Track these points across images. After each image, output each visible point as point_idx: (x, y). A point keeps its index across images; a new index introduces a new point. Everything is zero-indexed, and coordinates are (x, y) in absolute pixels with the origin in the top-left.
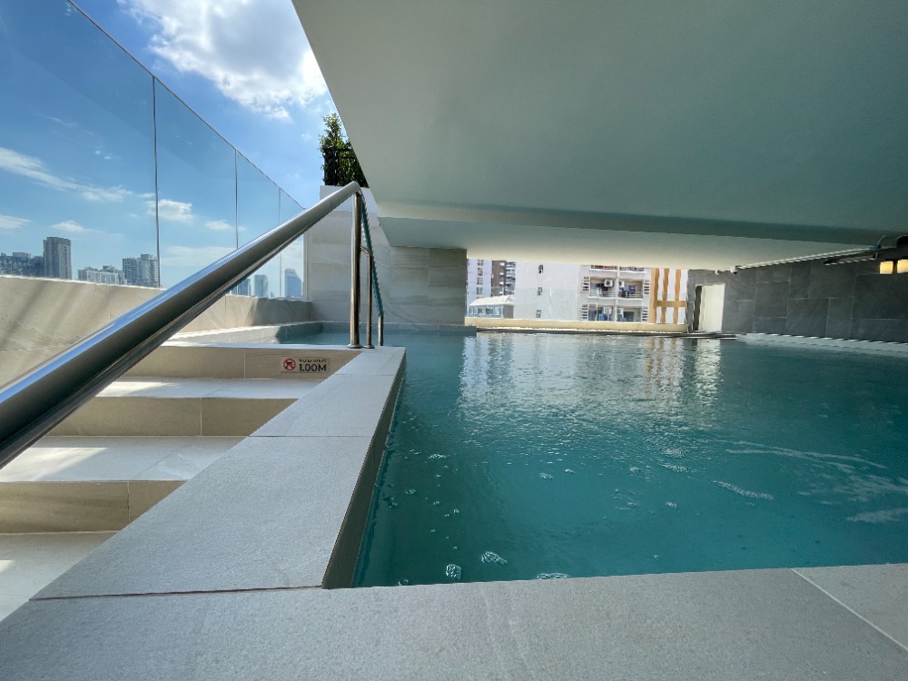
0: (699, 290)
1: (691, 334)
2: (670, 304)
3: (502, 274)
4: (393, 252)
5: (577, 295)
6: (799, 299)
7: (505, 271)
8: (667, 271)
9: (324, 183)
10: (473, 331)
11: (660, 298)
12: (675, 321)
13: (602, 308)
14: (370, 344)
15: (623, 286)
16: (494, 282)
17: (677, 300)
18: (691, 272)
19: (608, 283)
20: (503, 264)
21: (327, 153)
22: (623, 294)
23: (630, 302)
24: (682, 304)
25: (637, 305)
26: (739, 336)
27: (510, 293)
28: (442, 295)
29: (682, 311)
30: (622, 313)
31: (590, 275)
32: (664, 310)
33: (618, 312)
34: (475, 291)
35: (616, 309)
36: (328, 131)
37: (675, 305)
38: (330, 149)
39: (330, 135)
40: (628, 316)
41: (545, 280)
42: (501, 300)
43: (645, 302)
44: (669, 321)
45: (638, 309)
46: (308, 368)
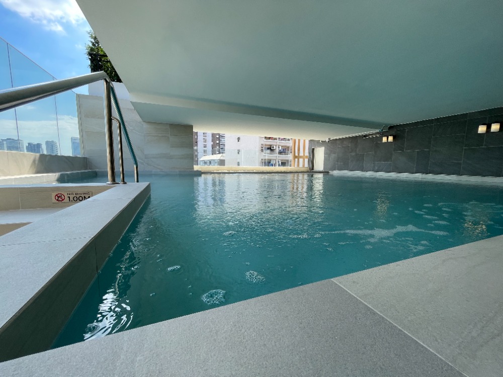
0: (313, 149)
1: (311, 171)
2: (301, 157)
3: (218, 142)
4: (145, 126)
5: (257, 154)
6: (353, 154)
7: (219, 140)
8: (299, 140)
10: (199, 174)
11: (297, 155)
12: (304, 165)
13: (271, 160)
14: (123, 181)
15: (280, 149)
16: (213, 147)
17: (304, 155)
18: (311, 141)
19: (273, 147)
20: (218, 136)
21: (92, 57)
22: (280, 153)
23: (284, 157)
24: (306, 157)
25: (287, 159)
26: (331, 173)
27: (223, 153)
28: (178, 152)
29: (306, 160)
30: (280, 163)
31: (264, 143)
32: (298, 159)
33: (279, 162)
34: (203, 151)
35: (277, 160)
36: (92, 42)
37: (303, 158)
38: (95, 55)
39: (93, 45)
41: (242, 145)
42: (217, 157)
43: (290, 157)
44: (301, 165)
45: (288, 161)
46: (75, 199)
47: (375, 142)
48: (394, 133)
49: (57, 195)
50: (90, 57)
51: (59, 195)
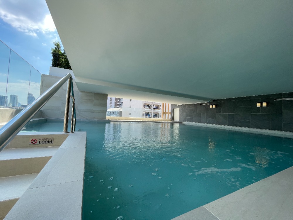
0: (174, 109)
1: (172, 122)
2: (167, 113)
3: (118, 101)
4: (80, 93)
5: (141, 109)
6: (195, 113)
8: (166, 104)
9: (52, 66)
10: (109, 122)
11: (164, 112)
12: (168, 118)
14: (72, 131)
15: (154, 106)
16: (115, 103)
17: (168, 112)
18: (172, 105)
19: (150, 105)
21: (54, 55)
22: (154, 109)
23: (156, 111)
24: (170, 113)
25: (158, 112)
26: (183, 123)
27: (121, 107)
28: (98, 109)
29: (170, 115)
30: (154, 114)
31: (145, 103)
32: (165, 115)
34: (109, 106)
35: (152, 113)
38: (56, 54)
39: (56, 49)
40: (156, 115)
41: (132, 103)
42: (118, 109)
43: (160, 111)
44: (167, 118)
45: (158, 113)
46: (43, 142)
47: (206, 107)
48: (216, 103)
49: (32, 140)
50: (53, 55)
51: (33, 140)
